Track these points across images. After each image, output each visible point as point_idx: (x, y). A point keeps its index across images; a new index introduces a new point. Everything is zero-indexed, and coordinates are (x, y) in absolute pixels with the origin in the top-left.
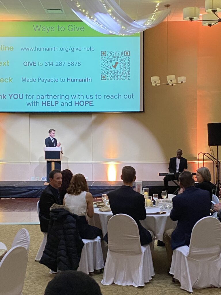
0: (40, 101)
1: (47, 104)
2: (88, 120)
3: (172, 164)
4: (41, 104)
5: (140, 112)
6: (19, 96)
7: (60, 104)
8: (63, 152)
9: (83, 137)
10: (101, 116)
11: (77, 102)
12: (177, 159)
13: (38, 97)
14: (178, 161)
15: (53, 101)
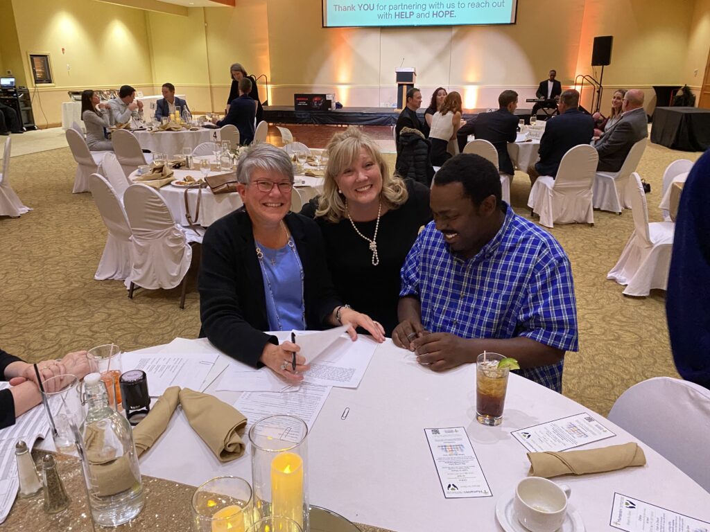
0: (392, 12)
1: (401, 15)
2: (445, 36)
3: (542, 89)
4: (394, 15)
5: (511, 24)
6: (369, 7)
7: (415, 15)
8: (417, 73)
9: (440, 56)
10: (462, 30)
11: (435, 13)
12: (549, 82)
13: (391, 7)
14: (550, 85)
15: (408, 11)
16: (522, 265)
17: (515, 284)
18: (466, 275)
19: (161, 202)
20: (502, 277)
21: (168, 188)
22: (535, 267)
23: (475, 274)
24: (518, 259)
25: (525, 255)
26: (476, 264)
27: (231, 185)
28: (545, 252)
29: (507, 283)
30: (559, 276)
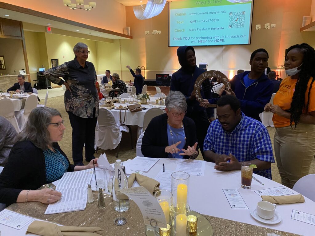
0: (197, 40)
1: (201, 41)
2: (221, 49)
5: (249, 44)
6: (188, 38)
7: (207, 41)
8: (208, 65)
9: (218, 58)
10: (227, 47)
11: (216, 40)
13: (197, 38)
15: (204, 40)
16: (251, 132)
17: (249, 139)
18: (230, 138)
19: (112, 115)
20: (244, 137)
21: (113, 110)
22: (255, 132)
23: (234, 137)
24: (249, 130)
25: (251, 129)
26: (234, 134)
27: (137, 109)
28: (259, 127)
29: (246, 139)
30: (265, 135)
